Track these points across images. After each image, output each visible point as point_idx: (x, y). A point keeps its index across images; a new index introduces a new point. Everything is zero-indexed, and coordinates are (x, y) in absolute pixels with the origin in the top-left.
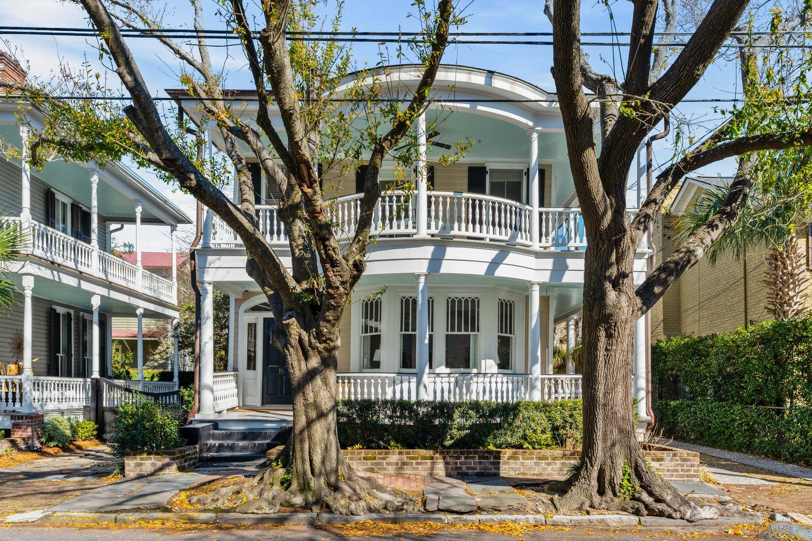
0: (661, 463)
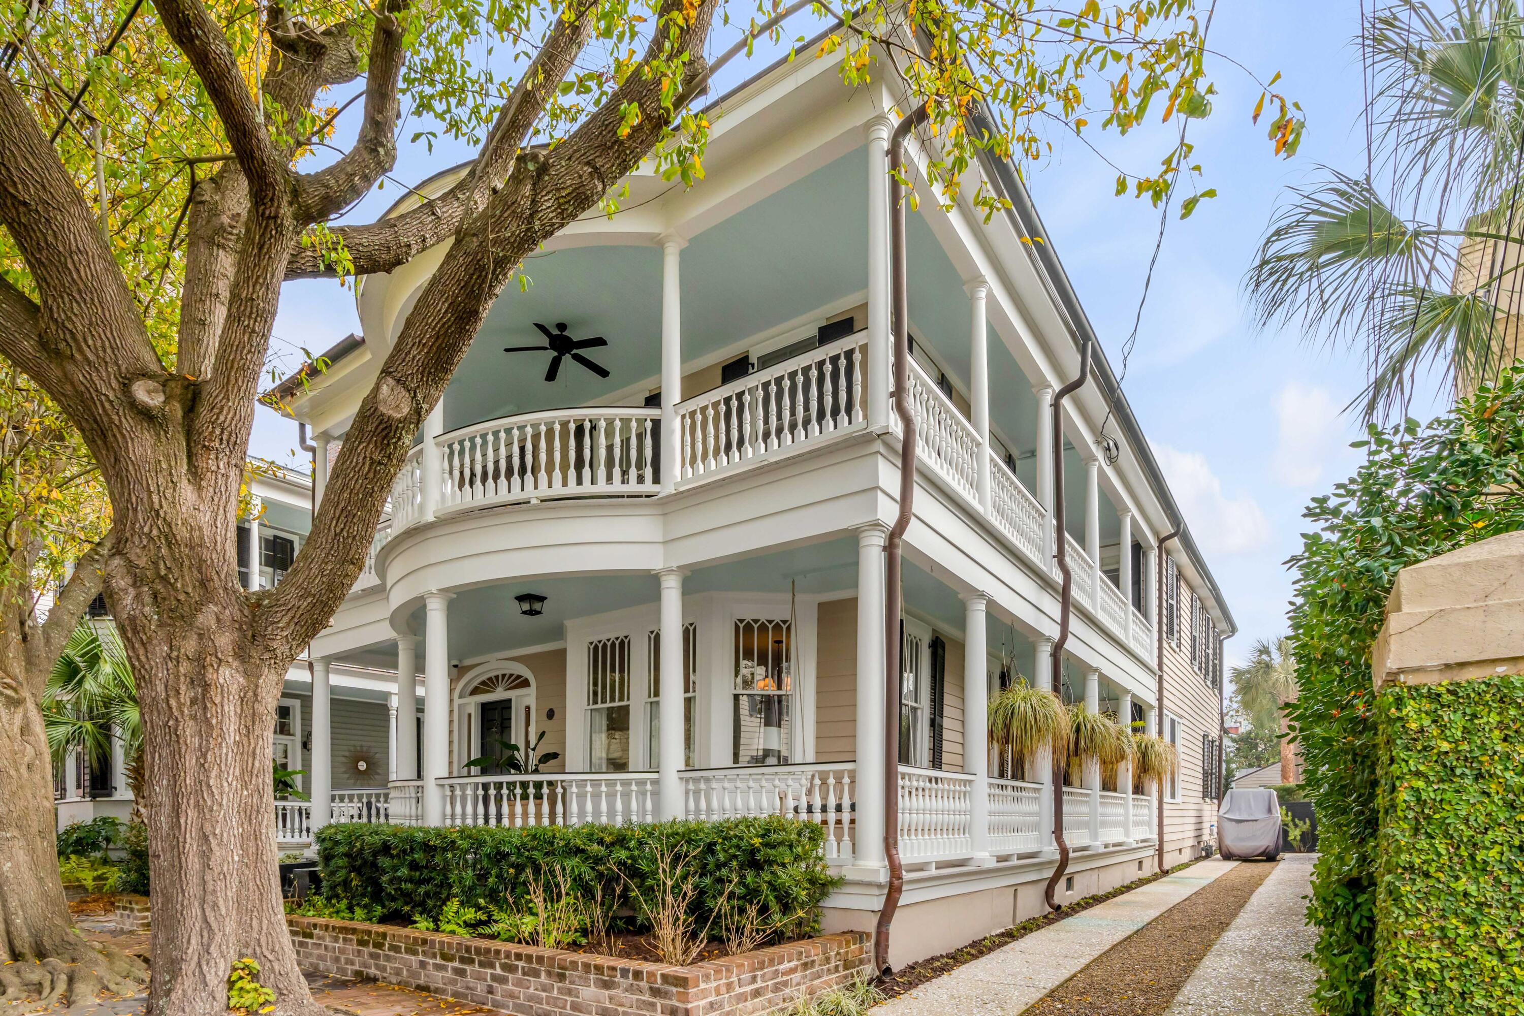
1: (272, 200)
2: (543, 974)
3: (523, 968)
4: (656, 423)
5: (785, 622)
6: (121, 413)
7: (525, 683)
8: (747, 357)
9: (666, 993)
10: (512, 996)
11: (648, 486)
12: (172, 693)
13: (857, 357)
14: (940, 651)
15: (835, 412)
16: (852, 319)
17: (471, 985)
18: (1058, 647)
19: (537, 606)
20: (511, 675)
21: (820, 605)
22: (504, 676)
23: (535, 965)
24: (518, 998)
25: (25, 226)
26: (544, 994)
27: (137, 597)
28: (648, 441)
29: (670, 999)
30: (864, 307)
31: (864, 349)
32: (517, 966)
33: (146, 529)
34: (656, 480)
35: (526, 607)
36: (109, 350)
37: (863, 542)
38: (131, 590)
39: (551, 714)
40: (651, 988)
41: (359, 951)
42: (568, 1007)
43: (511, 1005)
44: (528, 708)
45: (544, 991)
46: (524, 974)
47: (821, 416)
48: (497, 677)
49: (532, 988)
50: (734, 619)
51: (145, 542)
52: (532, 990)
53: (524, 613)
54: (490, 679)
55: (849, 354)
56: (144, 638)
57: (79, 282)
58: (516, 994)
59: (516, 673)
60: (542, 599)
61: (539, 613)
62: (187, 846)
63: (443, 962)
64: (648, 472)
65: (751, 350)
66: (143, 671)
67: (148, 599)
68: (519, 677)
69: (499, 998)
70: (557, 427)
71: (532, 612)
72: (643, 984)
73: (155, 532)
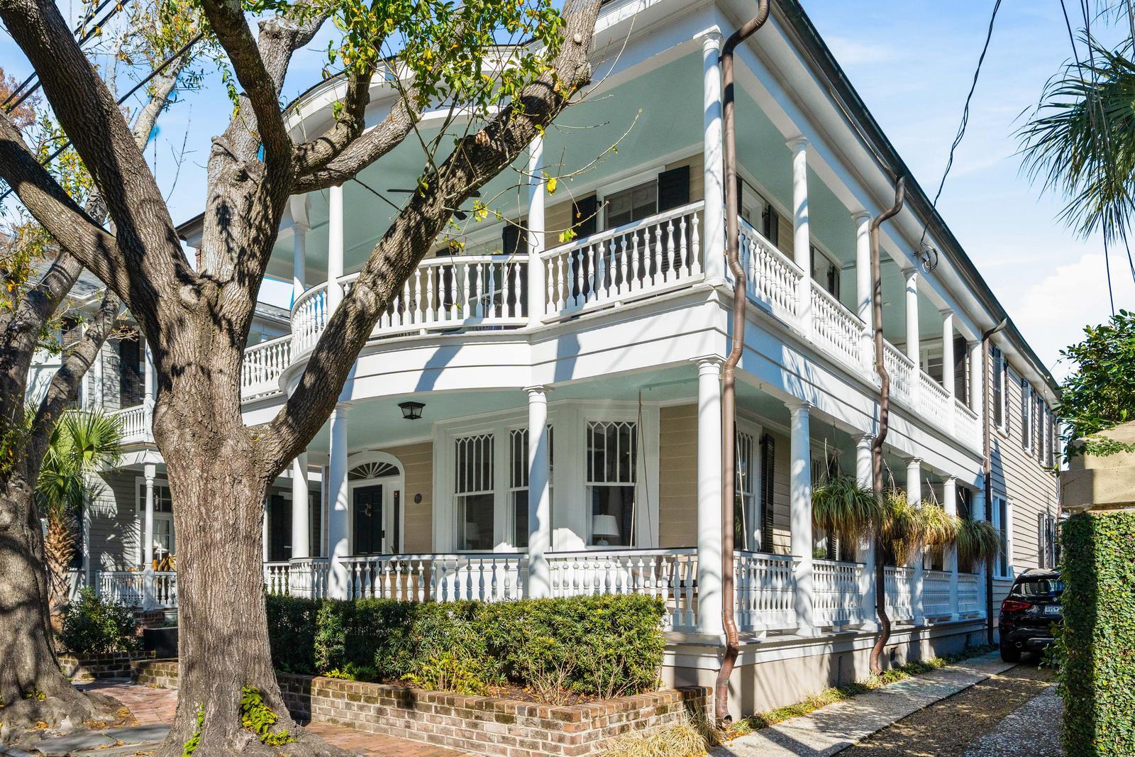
0: (512, 726)
1: (282, 166)
2: (453, 712)
3: (436, 707)
4: (524, 267)
5: (631, 424)
6: (172, 308)
7: (394, 471)
8: (595, 196)
9: (556, 725)
10: (426, 730)
11: (518, 319)
12: (202, 503)
13: (695, 220)
14: (770, 446)
15: (677, 264)
16: (688, 167)
17: (391, 721)
18: (879, 443)
19: (417, 411)
20: (381, 464)
21: (663, 410)
22: (374, 464)
23: (446, 706)
24: (432, 731)
25: (114, 187)
26: (454, 728)
27: (181, 436)
28: (518, 281)
29: (558, 729)
30: (701, 156)
31: (701, 214)
32: (431, 706)
33: (187, 389)
34: (525, 313)
35: (408, 412)
36: (163, 265)
37: (702, 371)
38: (176, 431)
39: (418, 499)
40: (543, 722)
41: (291, 696)
42: (474, 737)
43: (426, 736)
44: (397, 493)
45: (454, 725)
46: (437, 712)
47: (665, 267)
48: (368, 465)
49: (444, 723)
50: (587, 422)
51: (187, 397)
52: (443, 724)
53: (406, 417)
54: (361, 467)
55: (688, 218)
56: (185, 464)
57: (145, 220)
58: (430, 728)
59: (386, 461)
60: (421, 406)
61: (419, 417)
62: (212, 610)
63: (366, 704)
64: (518, 307)
65: (598, 190)
66: (182, 487)
67: (188, 437)
68: (388, 465)
69: (415, 731)
70: (442, 271)
71: (412, 417)
72: (536, 719)
73: (193, 390)
